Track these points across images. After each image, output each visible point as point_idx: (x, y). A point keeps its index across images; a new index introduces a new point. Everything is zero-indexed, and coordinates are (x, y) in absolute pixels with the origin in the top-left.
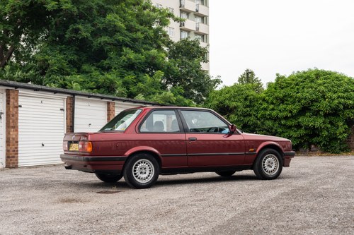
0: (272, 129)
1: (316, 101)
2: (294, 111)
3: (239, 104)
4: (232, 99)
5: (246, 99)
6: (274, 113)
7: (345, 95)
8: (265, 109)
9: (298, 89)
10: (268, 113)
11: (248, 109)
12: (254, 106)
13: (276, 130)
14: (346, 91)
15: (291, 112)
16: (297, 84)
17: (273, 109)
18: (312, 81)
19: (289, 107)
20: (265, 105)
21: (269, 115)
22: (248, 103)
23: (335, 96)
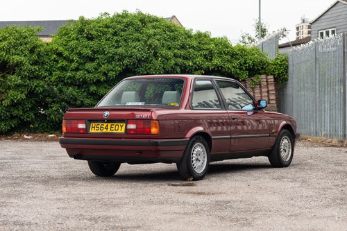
0: (76, 100)
1: (147, 60)
2: (112, 74)
3: (23, 58)
4: (13, 50)
5: (32, 51)
6: (79, 74)
7: (182, 52)
8: (63, 69)
9: (117, 41)
10: (69, 74)
11: (36, 67)
12: (43, 63)
13: (82, 101)
14: (183, 47)
15: (105, 74)
16: (115, 34)
17: (77, 69)
18: (137, 31)
19: (104, 68)
20: (62, 63)
21: (70, 78)
22: (35, 57)
23: (170, 53)
